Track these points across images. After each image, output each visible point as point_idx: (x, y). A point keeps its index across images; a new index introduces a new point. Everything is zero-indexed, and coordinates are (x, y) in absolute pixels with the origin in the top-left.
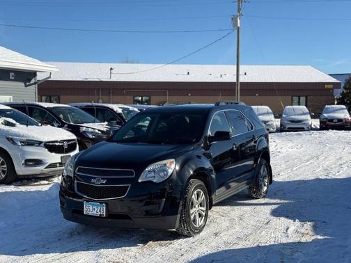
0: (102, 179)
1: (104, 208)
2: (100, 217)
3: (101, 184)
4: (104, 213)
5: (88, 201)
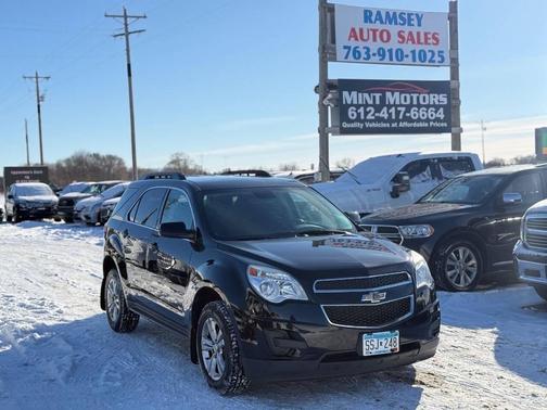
0: (379, 291)
1: (397, 337)
4: (398, 347)
5: (370, 332)
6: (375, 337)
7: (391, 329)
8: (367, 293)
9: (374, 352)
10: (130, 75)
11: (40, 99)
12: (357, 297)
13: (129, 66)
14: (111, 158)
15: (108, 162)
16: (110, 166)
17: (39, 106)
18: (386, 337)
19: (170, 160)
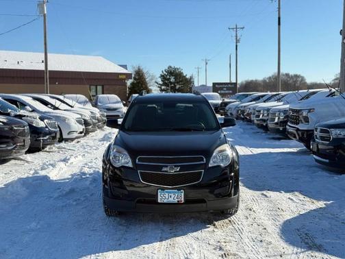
0: (175, 166)
1: (183, 194)
2: (179, 203)
3: (175, 172)
4: (183, 200)
5: (163, 189)
6: (167, 192)
7: (179, 189)
8: (167, 166)
9: (165, 201)
10: (279, 24)
11: (237, 41)
12: (160, 168)
13: (279, 18)
14: (296, 76)
15: (295, 79)
16: (296, 82)
17: (237, 46)
18: (174, 193)
19: (334, 78)
